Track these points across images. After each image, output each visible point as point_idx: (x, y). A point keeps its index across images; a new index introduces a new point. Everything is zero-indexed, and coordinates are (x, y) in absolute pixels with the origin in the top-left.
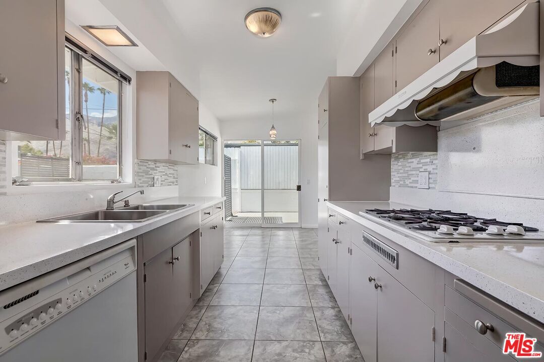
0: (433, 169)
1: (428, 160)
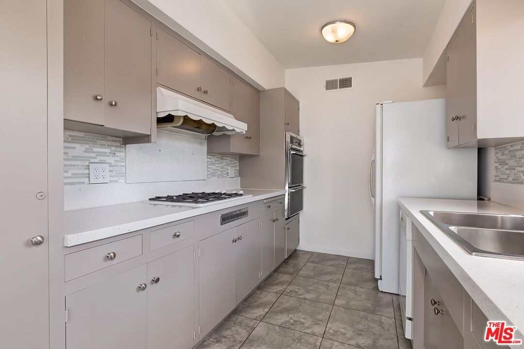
0: (115, 161)
1: (108, 151)
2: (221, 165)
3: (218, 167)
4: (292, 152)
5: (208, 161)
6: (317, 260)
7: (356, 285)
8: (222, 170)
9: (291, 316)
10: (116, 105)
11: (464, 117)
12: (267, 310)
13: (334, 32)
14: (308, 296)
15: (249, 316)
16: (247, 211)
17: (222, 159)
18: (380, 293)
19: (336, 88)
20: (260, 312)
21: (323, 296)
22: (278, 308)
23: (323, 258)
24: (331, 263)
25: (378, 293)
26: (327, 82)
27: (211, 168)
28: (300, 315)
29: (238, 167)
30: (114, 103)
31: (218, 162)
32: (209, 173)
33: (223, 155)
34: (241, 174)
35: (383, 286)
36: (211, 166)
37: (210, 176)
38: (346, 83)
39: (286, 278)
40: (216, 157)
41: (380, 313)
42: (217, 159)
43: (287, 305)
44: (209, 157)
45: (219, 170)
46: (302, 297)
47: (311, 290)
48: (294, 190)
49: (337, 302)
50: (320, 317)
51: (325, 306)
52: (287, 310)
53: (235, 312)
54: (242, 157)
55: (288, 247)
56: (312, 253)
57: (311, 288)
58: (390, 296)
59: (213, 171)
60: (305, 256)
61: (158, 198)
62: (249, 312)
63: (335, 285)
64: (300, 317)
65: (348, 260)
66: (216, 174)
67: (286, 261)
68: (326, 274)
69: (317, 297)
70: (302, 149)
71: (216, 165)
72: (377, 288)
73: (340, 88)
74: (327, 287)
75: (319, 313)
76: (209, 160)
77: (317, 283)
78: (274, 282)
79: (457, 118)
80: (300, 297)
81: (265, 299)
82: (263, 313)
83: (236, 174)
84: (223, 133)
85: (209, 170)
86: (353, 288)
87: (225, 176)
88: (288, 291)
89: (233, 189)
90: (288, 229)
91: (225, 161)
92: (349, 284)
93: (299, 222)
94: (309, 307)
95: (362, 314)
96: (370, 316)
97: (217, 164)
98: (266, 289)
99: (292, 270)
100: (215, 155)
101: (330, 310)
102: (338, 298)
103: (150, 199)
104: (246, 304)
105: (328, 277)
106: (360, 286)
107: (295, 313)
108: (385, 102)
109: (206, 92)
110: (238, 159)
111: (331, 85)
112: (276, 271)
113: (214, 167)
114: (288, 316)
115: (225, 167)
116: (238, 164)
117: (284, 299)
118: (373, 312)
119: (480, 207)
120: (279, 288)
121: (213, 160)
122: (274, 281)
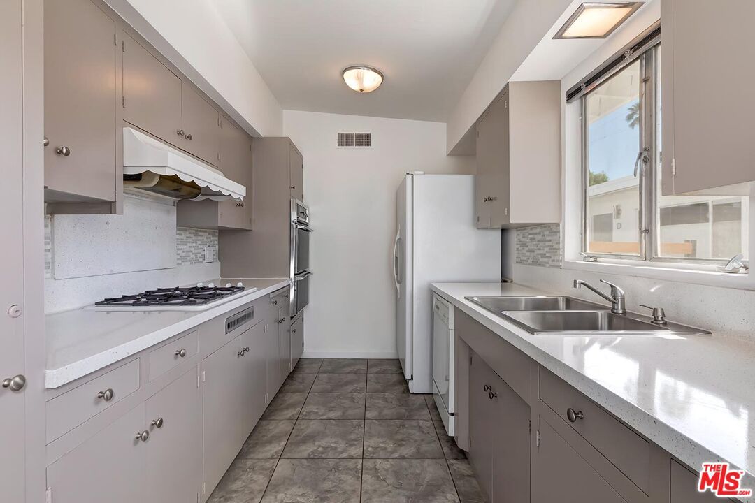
2: (194, 245)
3: (190, 247)
4: (299, 227)
5: (178, 239)
6: (329, 368)
7: (383, 392)
8: (196, 251)
9: (317, 443)
10: (67, 154)
11: (495, 199)
12: (283, 443)
13: (359, 79)
14: (332, 415)
15: (260, 456)
16: (253, 312)
17: (196, 234)
18: (411, 395)
19: (352, 145)
20: (275, 448)
21: (350, 412)
22: (299, 438)
23: (336, 365)
24: (348, 369)
25: (409, 396)
26: (341, 136)
27: (180, 249)
28: (327, 439)
29: (217, 247)
30: (64, 151)
31: (190, 240)
32: (179, 257)
33: (198, 229)
34: (222, 256)
35: (414, 387)
36: (182, 247)
37: (180, 262)
38: (363, 140)
39: (296, 397)
40: (187, 233)
41: (416, 417)
42: (189, 235)
43: (309, 431)
44: (178, 232)
45: (191, 252)
46: (325, 417)
47: (334, 407)
48: (302, 279)
49: (368, 415)
50: (353, 436)
51: (355, 422)
52: (311, 438)
53: (241, 456)
54: (223, 232)
55: (294, 356)
56: (321, 361)
57: (332, 405)
58: (422, 397)
59: (183, 254)
60: (314, 365)
61: (110, 302)
62: (259, 452)
63: (361, 396)
64: (329, 442)
65: (368, 363)
66: (188, 258)
67: (290, 377)
68: (347, 383)
69: (343, 413)
70: (307, 221)
71: (189, 244)
72: (407, 390)
73: (357, 145)
74: (352, 399)
75: (351, 433)
76: (178, 237)
77: (339, 397)
78: (282, 406)
79: (490, 199)
80: (321, 418)
81: (277, 430)
82: (280, 448)
83: (215, 257)
84: (205, 197)
85: (179, 252)
86: (381, 395)
87: (200, 260)
88: (305, 413)
89: (212, 279)
90: (294, 331)
91: (199, 238)
92: (376, 391)
93: (303, 321)
94: (336, 428)
95: (398, 422)
96: (407, 423)
97: (189, 242)
98: (273, 418)
99: (301, 386)
100: (186, 230)
101: (363, 426)
102: (368, 410)
103: (98, 304)
104: (251, 442)
105: (350, 388)
106: (389, 391)
107: (322, 439)
108: (416, 173)
109: (189, 138)
110: (217, 234)
111: (345, 140)
112: (280, 391)
113: (185, 248)
114: (314, 444)
115: (200, 247)
116: (216, 242)
117: (303, 424)
118: (410, 418)
119: (503, 289)
120: (291, 413)
121: (183, 237)
122: (281, 404)
